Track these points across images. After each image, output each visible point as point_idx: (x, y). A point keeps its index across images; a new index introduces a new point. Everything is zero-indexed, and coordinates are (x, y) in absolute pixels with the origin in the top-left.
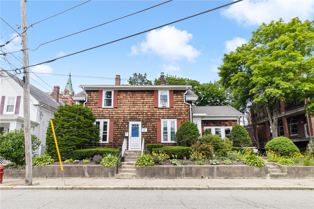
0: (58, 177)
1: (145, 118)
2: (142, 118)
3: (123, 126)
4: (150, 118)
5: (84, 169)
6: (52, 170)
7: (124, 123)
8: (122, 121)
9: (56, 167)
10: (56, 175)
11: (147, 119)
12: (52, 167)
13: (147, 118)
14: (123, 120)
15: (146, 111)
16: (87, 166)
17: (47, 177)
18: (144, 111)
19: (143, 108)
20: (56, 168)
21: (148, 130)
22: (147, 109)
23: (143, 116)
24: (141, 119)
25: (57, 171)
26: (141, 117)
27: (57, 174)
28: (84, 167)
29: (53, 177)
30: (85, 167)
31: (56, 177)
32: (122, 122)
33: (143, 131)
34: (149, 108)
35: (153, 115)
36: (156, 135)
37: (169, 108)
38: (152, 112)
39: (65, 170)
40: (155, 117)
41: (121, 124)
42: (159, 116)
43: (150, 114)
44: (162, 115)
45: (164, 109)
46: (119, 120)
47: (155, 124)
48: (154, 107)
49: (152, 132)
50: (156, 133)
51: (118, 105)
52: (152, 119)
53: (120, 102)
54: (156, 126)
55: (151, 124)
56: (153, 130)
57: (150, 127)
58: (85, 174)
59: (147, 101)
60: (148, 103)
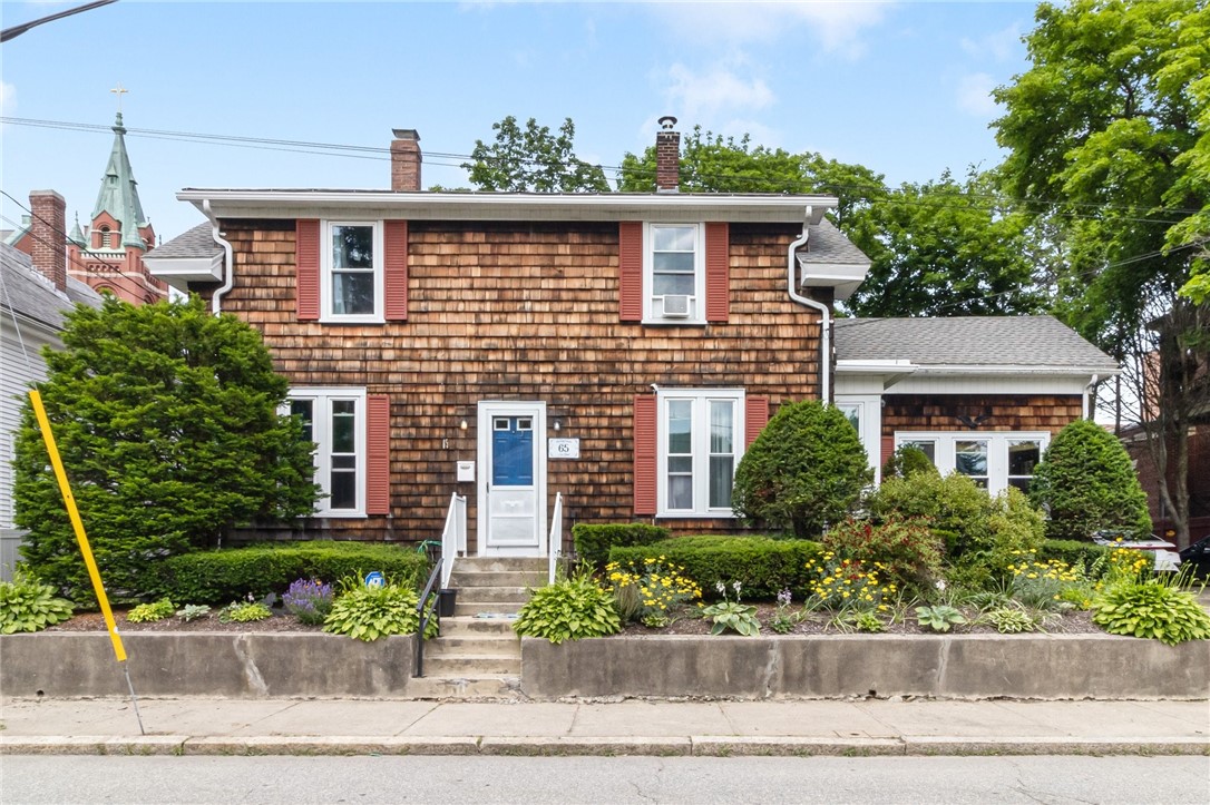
0: (102, 691)
1: (564, 380)
2: (549, 379)
3: (446, 428)
4: (595, 380)
5: (241, 654)
6: (68, 659)
7: (451, 411)
8: (438, 399)
9: (88, 643)
10: (91, 684)
11: (576, 385)
12: (64, 640)
13: (576, 380)
14: (445, 394)
15: (573, 344)
16: (257, 639)
17: (41, 693)
18: (564, 344)
19: (555, 323)
20: (89, 649)
21: (583, 450)
22: (576, 331)
23: (555, 373)
24: (545, 389)
25: (91, 664)
26: (544, 374)
27: (92, 676)
28: (236, 643)
29: (78, 692)
30: (242, 644)
31: (92, 693)
32: (440, 405)
33: (555, 454)
34: (590, 324)
35: (612, 363)
36: (627, 477)
37: (701, 327)
38: (606, 350)
39: (137, 658)
40: (623, 379)
41: (431, 416)
42: (644, 373)
43: (596, 362)
44: (663, 368)
45: (676, 333)
46: (422, 390)
47: (622, 417)
48: (615, 319)
49: (606, 456)
50: (626, 466)
51: (413, 306)
52: (605, 390)
53: (420, 289)
54: (632, 428)
55: (600, 416)
56: (609, 449)
57: (596, 432)
58: (246, 676)
59: (576, 284)
60: (583, 295)
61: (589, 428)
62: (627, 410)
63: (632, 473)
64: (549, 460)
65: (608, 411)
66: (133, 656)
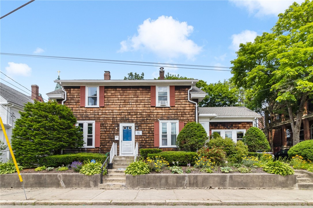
0: (26, 187)
1: (139, 119)
2: (135, 118)
3: (112, 129)
4: (146, 119)
5: (59, 178)
7: (114, 125)
8: (111, 123)
10: (24, 185)
11: (141, 120)
15: (141, 111)
17: (12, 187)
18: (138, 111)
19: (137, 107)
20: (24, 177)
21: (143, 133)
22: (141, 108)
23: (137, 117)
24: (134, 121)
27: (24, 183)
28: (58, 176)
29: (20, 188)
30: (60, 176)
31: (24, 187)
33: (137, 134)
34: (144, 107)
35: (149, 115)
36: (152, 139)
37: (169, 107)
38: (148, 112)
40: (152, 118)
41: (109, 126)
42: (156, 117)
43: (146, 115)
44: (161, 116)
45: (163, 109)
46: (107, 121)
47: (151, 126)
48: (150, 106)
49: (148, 135)
50: (152, 137)
52: (148, 121)
53: (107, 100)
54: (154, 129)
55: (147, 126)
56: (148, 133)
57: (146, 130)
58: (60, 183)
59: (141, 99)
60: (143, 101)
61: (144, 129)
62: (153, 125)
63: (154, 138)
64: (135, 135)
66: (34, 179)
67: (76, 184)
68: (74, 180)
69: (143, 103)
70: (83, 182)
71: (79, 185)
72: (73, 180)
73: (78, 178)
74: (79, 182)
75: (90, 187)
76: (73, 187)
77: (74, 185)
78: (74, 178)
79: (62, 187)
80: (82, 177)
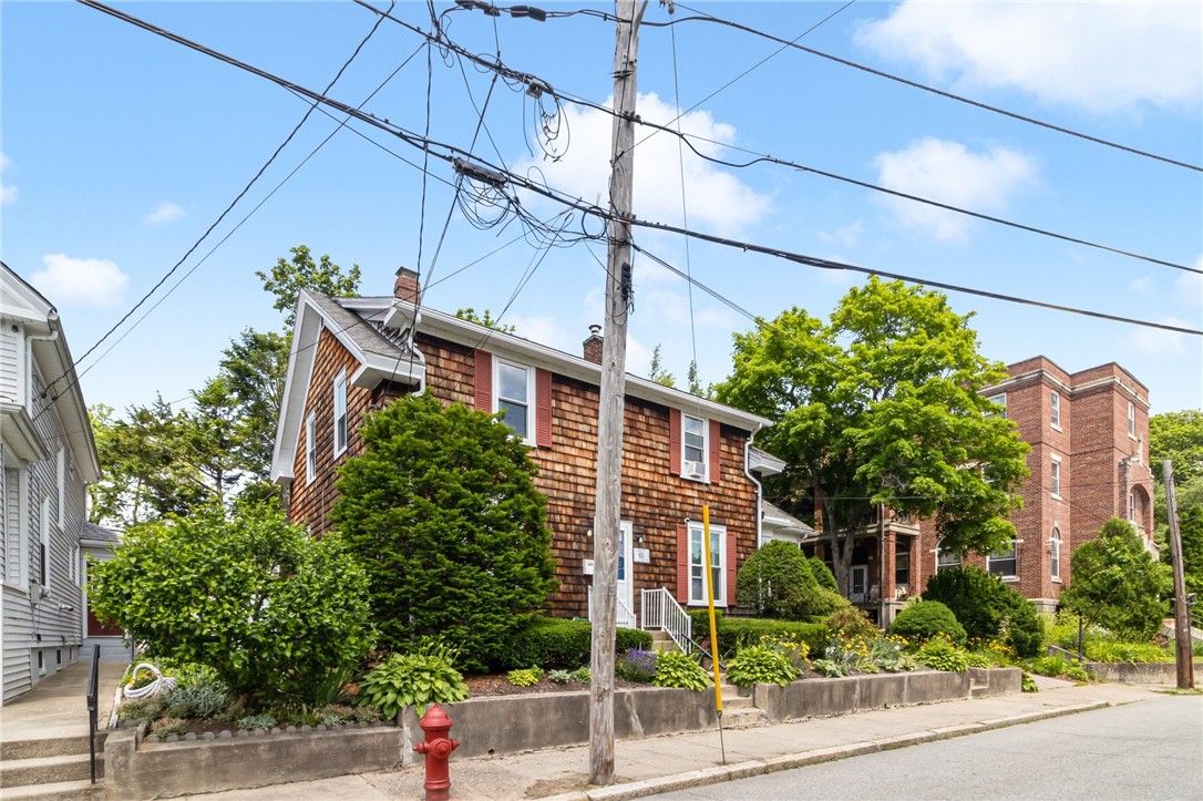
0: (538, 746)
1: (641, 508)
2: (633, 507)
3: (574, 534)
4: (657, 511)
5: (628, 706)
6: (513, 719)
7: (578, 522)
8: (570, 512)
9: (527, 705)
10: (531, 739)
11: (648, 513)
12: (509, 704)
13: (647, 509)
14: (574, 508)
15: (646, 485)
16: (636, 694)
17: (491, 752)
18: (641, 483)
19: (637, 468)
20: (529, 710)
21: (652, 558)
22: (648, 476)
23: (637, 503)
24: (632, 513)
25: (530, 722)
26: (631, 502)
27: (531, 733)
28: (625, 697)
29: (520, 748)
30: (629, 697)
31: (532, 747)
32: (570, 516)
33: (637, 559)
34: (654, 472)
35: (665, 500)
36: (673, 578)
37: (707, 485)
38: (661, 492)
39: (563, 714)
40: (671, 512)
41: (566, 524)
42: (681, 510)
43: (658, 499)
44: (691, 508)
45: (696, 487)
46: (560, 503)
47: (671, 537)
48: (667, 472)
49: (663, 563)
50: (672, 570)
51: (554, 438)
52: (663, 518)
53: (559, 426)
54: (675, 545)
55: (660, 535)
56: (664, 559)
57: (657, 546)
58: (631, 722)
59: (648, 443)
60: (651, 452)
61: (654, 543)
62: (673, 533)
63: (676, 575)
64: (635, 563)
65: (663, 532)
66: (560, 713)
67: (666, 721)
68: (664, 709)
69: (652, 461)
70: (684, 715)
71: (674, 722)
72: (660, 707)
73: (672, 702)
74: (674, 713)
75: (697, 725)
76: (660, 730)
77: (663, 726)
78: (663, 701)
79: (635, 734)
80: (681, 699)
